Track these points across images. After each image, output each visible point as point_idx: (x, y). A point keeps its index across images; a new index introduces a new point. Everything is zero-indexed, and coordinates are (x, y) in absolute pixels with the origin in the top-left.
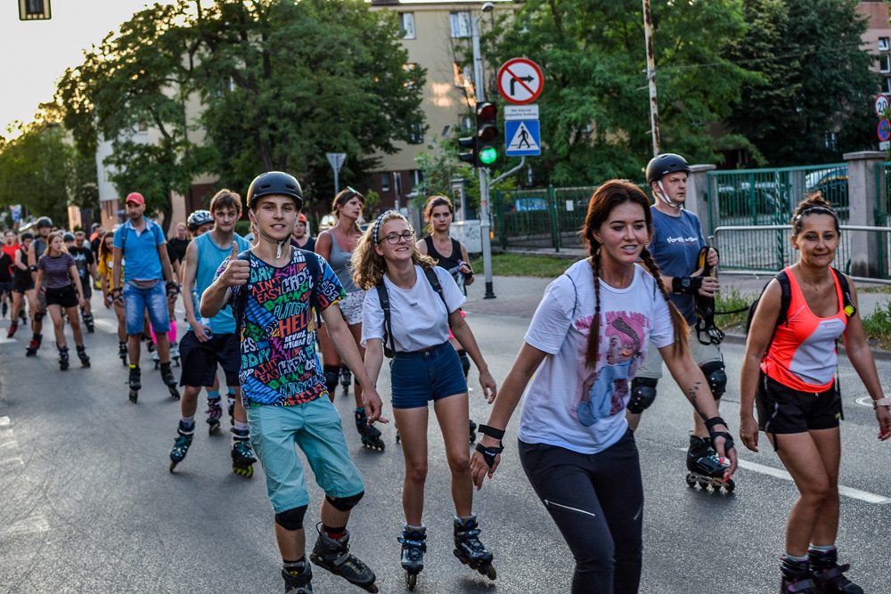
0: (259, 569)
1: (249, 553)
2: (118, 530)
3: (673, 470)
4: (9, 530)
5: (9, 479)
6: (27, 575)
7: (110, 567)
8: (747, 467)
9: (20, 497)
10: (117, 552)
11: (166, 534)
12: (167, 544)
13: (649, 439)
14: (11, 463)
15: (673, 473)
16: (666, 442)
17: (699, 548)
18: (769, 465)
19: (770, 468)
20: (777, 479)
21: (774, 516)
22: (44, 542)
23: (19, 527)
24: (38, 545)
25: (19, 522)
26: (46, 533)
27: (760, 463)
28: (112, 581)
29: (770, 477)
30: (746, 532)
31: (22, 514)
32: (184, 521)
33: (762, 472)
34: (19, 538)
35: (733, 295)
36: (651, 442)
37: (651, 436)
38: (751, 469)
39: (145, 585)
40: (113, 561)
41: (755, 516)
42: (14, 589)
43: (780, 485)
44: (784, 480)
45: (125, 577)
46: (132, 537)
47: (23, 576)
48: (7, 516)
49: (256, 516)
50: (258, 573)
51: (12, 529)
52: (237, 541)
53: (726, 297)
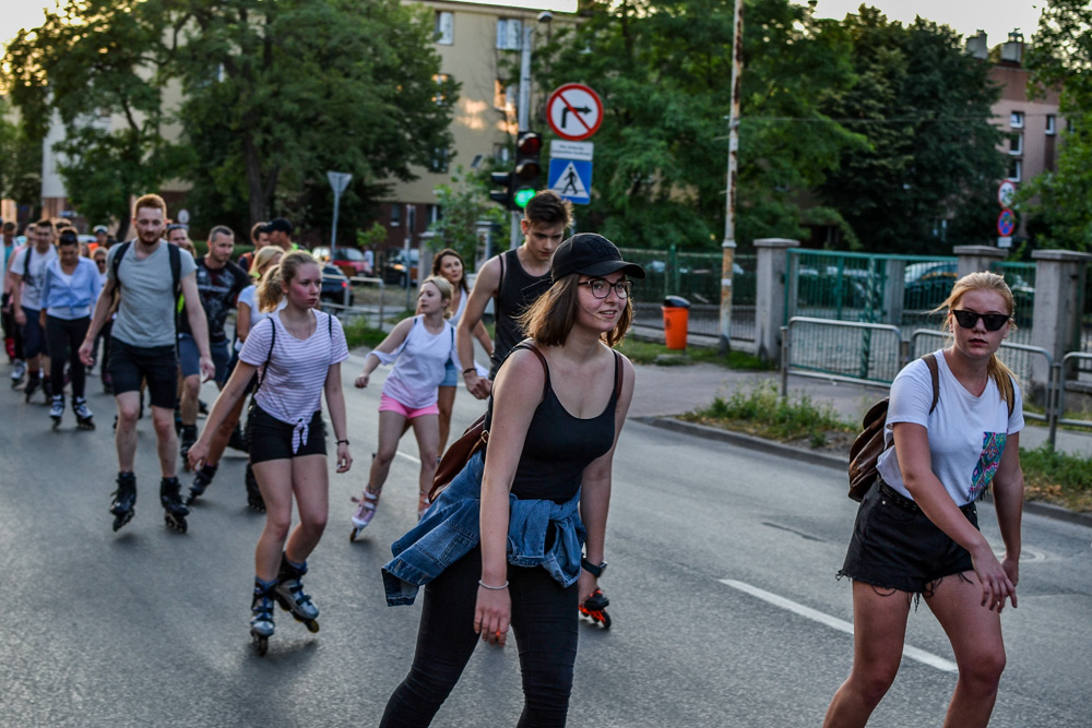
0: (192, 671)
1: (181, 650)
2: (22, 604)
3: (708, 604)
7: (8, 649)
8: (797, 611)
10: (18, 631)
11: (80, 616)
12: (82, 628)
13: (683, 564)
15: (708, 608)
16: (704, 570)
17: (730, 702)
18: (825, 612)
19: (825, 615)
20: (832, 630)
21: (824, 674)
27: (814, 607)
28: (9, 666)
29: (824, 626)
30: (788, 689)
32: (105, 602)
33: (815, 618)
35: (804, 400)
36: (685, 568)
37: (685, 561)
38: (802, 613)
40: (12, 642)
41: (801, 671)
43: (835, 637)
44: (840, 631)
45: (26, 662)
46: (40, 614)
49: (195, 605)
50: (190, 676)
52: (169, 633)
53: (794, 402)
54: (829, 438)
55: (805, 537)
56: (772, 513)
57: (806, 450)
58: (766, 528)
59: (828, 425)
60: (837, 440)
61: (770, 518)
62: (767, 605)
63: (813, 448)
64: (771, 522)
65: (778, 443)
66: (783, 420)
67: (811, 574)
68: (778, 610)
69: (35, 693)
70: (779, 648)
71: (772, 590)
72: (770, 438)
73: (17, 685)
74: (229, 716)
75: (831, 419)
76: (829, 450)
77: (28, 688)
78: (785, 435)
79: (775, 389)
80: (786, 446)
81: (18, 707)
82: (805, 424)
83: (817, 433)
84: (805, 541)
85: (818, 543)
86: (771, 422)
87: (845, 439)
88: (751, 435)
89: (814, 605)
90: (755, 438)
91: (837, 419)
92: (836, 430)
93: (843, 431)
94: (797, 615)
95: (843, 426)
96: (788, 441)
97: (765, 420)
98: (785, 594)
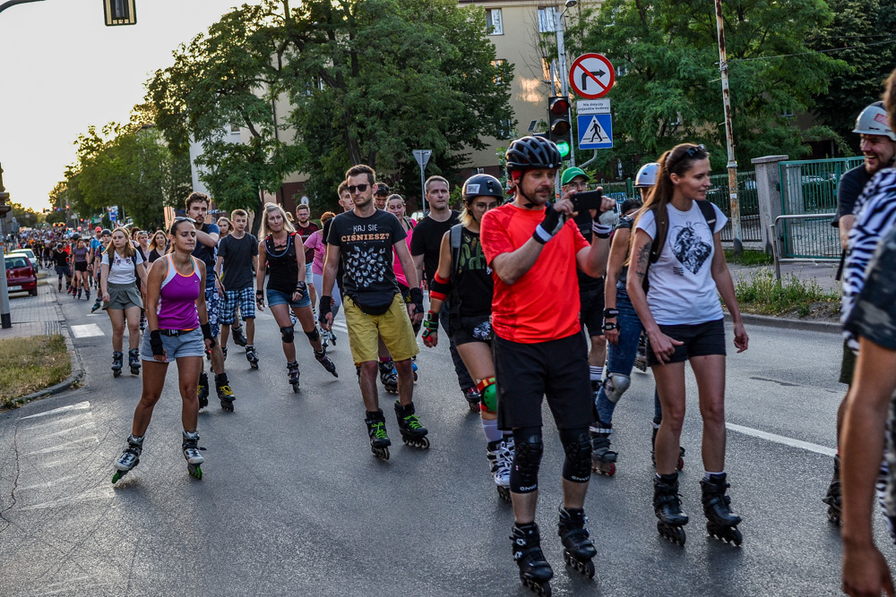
0: (298, 526)
1: (291, 513)
4: (80, 497)
5: (84, 455)
6: (92, 533)
7: (165, 526)
8: (764, 438)
9: (92, 469)
10: (173, 514)
14: (87, 442)
18: (786, 436)
19: (786, 438)
20: (789, 447)
22: (109, 506)
23: (90, 494)
24: (104, 509)
25: (89, 491)
26: (113, 499)
29: (783, 445)
30: (747, 493)
31: (92, 483)
32: (238, 487)
33: (777, 441)
34: (88, 503)
35: (794, 280)
38: (768, 438)
39: (195, 539)
42: (79, 544)
44: (795, 448)
45: (178, 533)
46: (189, 501)
47: (88, 534)
48: (79, 486)
49: (304, 483)
50: (297, 529)
51: (83, 495)
52: (283, 503)
53: (786, 284)
54: (813, 308)
55: (783, 384)
56: (760, 370)
57: (795, 320)
58: (753, 381)
59: (814, 298)
60: (820, 309)
61: (757, 373)
62: (741, 435)
63: (801, 317)
64: (758, 376)
65: (773, 317)
66: (776, 299)
67: (782, 410)
68: (749, 437)
69: (185, 552)
70: (744, 465)
71: (748, 425)
72: (767, 314)
73: (172, 548)
74: (323, 553)
75: (816, 293)
76: (814, 318)
77: (179, 549)
78: (779, 310)
79: (770, 275)
80: (780, 319)
81: (172, 563)
82: (794, 299)
83: (803, 305)
84: (783, 387)
85: (791, 388)
86: (768, 302)
87: (827, 307)
88: (753, 313)
89: (778, 432)
90: (755, 316)
91: (821, 293)
92: (820, 301)
93: (826, 301)
94: (763, 440)
95: (827, 297)
96: (782, 315)
97: (763, 301)
98: (757, 427)
